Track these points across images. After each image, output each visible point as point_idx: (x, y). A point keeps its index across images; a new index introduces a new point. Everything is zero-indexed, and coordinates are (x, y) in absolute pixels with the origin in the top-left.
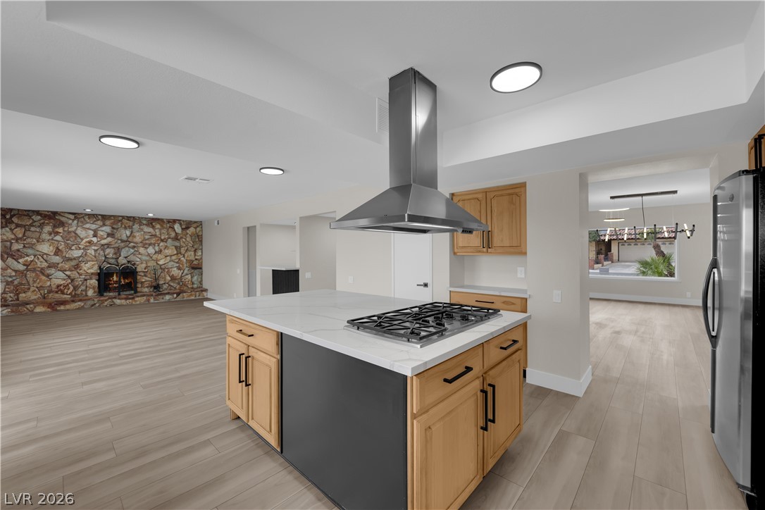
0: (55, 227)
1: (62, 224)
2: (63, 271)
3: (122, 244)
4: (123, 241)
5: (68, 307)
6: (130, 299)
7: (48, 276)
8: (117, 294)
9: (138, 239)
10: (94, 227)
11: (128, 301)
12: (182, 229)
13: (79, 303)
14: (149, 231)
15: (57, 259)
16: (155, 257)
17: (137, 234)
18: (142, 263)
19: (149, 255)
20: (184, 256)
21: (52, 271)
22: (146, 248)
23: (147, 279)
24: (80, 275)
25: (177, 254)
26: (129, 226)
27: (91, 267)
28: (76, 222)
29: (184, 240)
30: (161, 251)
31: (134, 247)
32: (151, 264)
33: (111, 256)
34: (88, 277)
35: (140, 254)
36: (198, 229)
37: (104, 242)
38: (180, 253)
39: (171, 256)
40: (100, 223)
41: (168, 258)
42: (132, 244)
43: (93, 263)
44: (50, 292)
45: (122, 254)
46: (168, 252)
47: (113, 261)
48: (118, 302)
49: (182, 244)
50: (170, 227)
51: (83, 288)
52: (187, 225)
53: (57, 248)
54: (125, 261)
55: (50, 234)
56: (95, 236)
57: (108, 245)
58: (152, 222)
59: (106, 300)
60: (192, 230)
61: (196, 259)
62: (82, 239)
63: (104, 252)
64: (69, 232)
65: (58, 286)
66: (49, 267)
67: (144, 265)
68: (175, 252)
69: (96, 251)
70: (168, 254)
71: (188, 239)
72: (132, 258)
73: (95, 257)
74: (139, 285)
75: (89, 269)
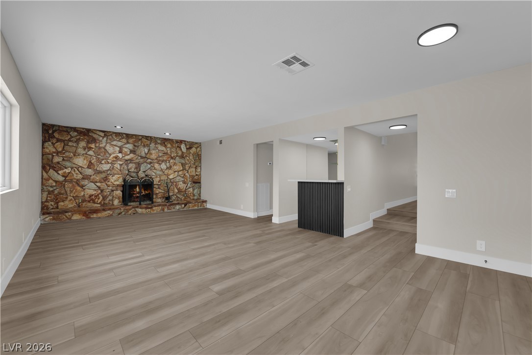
0: (88, 142)
1: (94, 140)
2: (95, 182)
3: (142, 160)
4: (142, 157)
5: (99, 215)
6: (149, 208)
7: (82, 187)
8: (138, 203)
9: (154, 156)
10: (120, 144)
11: (148, 210)
12: (187, 149)
13: (109, 212)
14: (162, 149)
15: (89, 172)
16: (166, 172)
17: (153, 152)
18: (156, 177)
19: (162, 170)
20: (188, 172)
21: (86, 182)
22: (160, 164)
23: (160, 191)
24: (108, 186)
25: (183, 170)
26: (147, 145)
27: (116, 180)
28: (105, 139)
29: (188, 158)
30: (171, 167)
31: (151, 163)
32: (164, 178)
33: (133, 170)
34: (114, 188)
35: (155, 169)
36: (198, 149)
37: (127, 157)
38: (185, 169)
39: (179, 171)
40: (124, 140)
41: (176, 173)
42: (149, 160)
43: (119, 176)
44: (84, 201)
45: (141, 168)
46: (176, 168)
47: (134, 175)
48: (139, 210)
49: (186, 161)
50: (178, 147)
51: (110, 198)
52: (191, 145)
53: (90, 162)
54: (143, 175)
55: (85, 149)
56: (120, 152)
57: (131, 160)
58: (165, 141)
59: (130, 209)
60: (194, 150)
61: (197, 175)
62: (110, 155)
63: (128, 166)
64: (100, 148)
65: (91, 196)
66: (83, 178)
67: (158, 179)
68: (182, 169)
69: (121, 165)
70: (176, 170)
71: (191, 158)
72: (149, 172)
73: (120, 170)
74: (154, 197)
75: (115, 181)
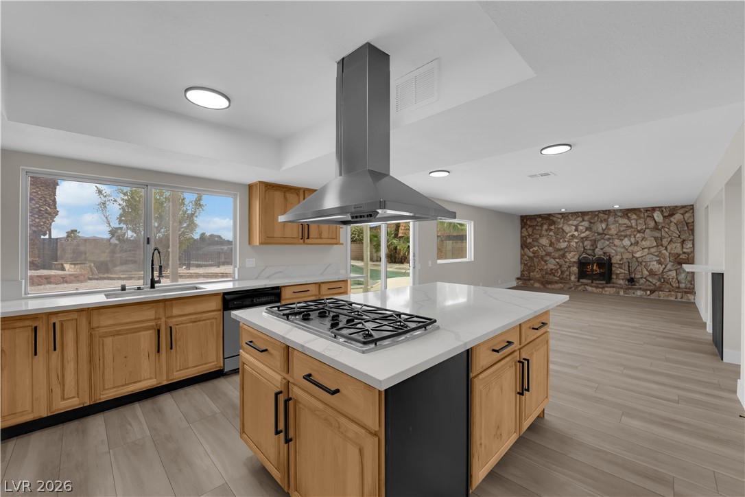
0: (550, 225)
1: (554, 223)
2: (555, 258)
3: (599, 237)
4: (599, 234)
5: (553, 286)
6: (600, 288)
7: (545, 261)
8: (590, 281)
9: (613, 231)
10: (575, 223)
11: (598, 290)
12: (664, 217)
13: (560, 285)
14: (625, 222)
15: (550, 249)
16: (630, 249)
17: (612, 227)
18: (617, 255)
19: (624, 247)
20: (666, 249)
21: (548, 258)
22: (622, 240)
23: (622, 271)
24: (566, 262)
25: (657, 246)
26: (605, 220)
27: (572, 257)
28: (562, 220)
29: (666, 230)
30: (637, 243)
31: (609, 239)
32: (627, 256)
33: (589, 247)
34: (571, 265)
35: (614, 245)
36: (687, 215)
37: (583, 235)
38: (662, 245)
39: (649, 248)
40: (580, 219)
41: (646, 250)
42: (607, 236)
43: (574, 253)
44: (546, 273)
45: (598, 246)
46: (645, 244)
47: (590, 252)
48: (589, 288)
49: (663, 234)
50: (648, 216)
51: (567, 273)
52: (670, 212)
53: (551, 241)
54: (601, 252)
55: (546, 230)
56: (576, 230)
57: (586, 238)
58: (627, 212)
59: (580, 286)
60: (678, 217)
61: (684, 253)
62: (567, 234)
63: (583, 244)
64: (559, 229)
65: (552, 270)
66: (546, 255)
67: (618, 257)
68: (655, 244)
69: (576, 243)
70: (646, 246)
71: (671, 229)
72: (607, 249)
73: (576, 248)
74: (614, 277)
75: (571, 258)
